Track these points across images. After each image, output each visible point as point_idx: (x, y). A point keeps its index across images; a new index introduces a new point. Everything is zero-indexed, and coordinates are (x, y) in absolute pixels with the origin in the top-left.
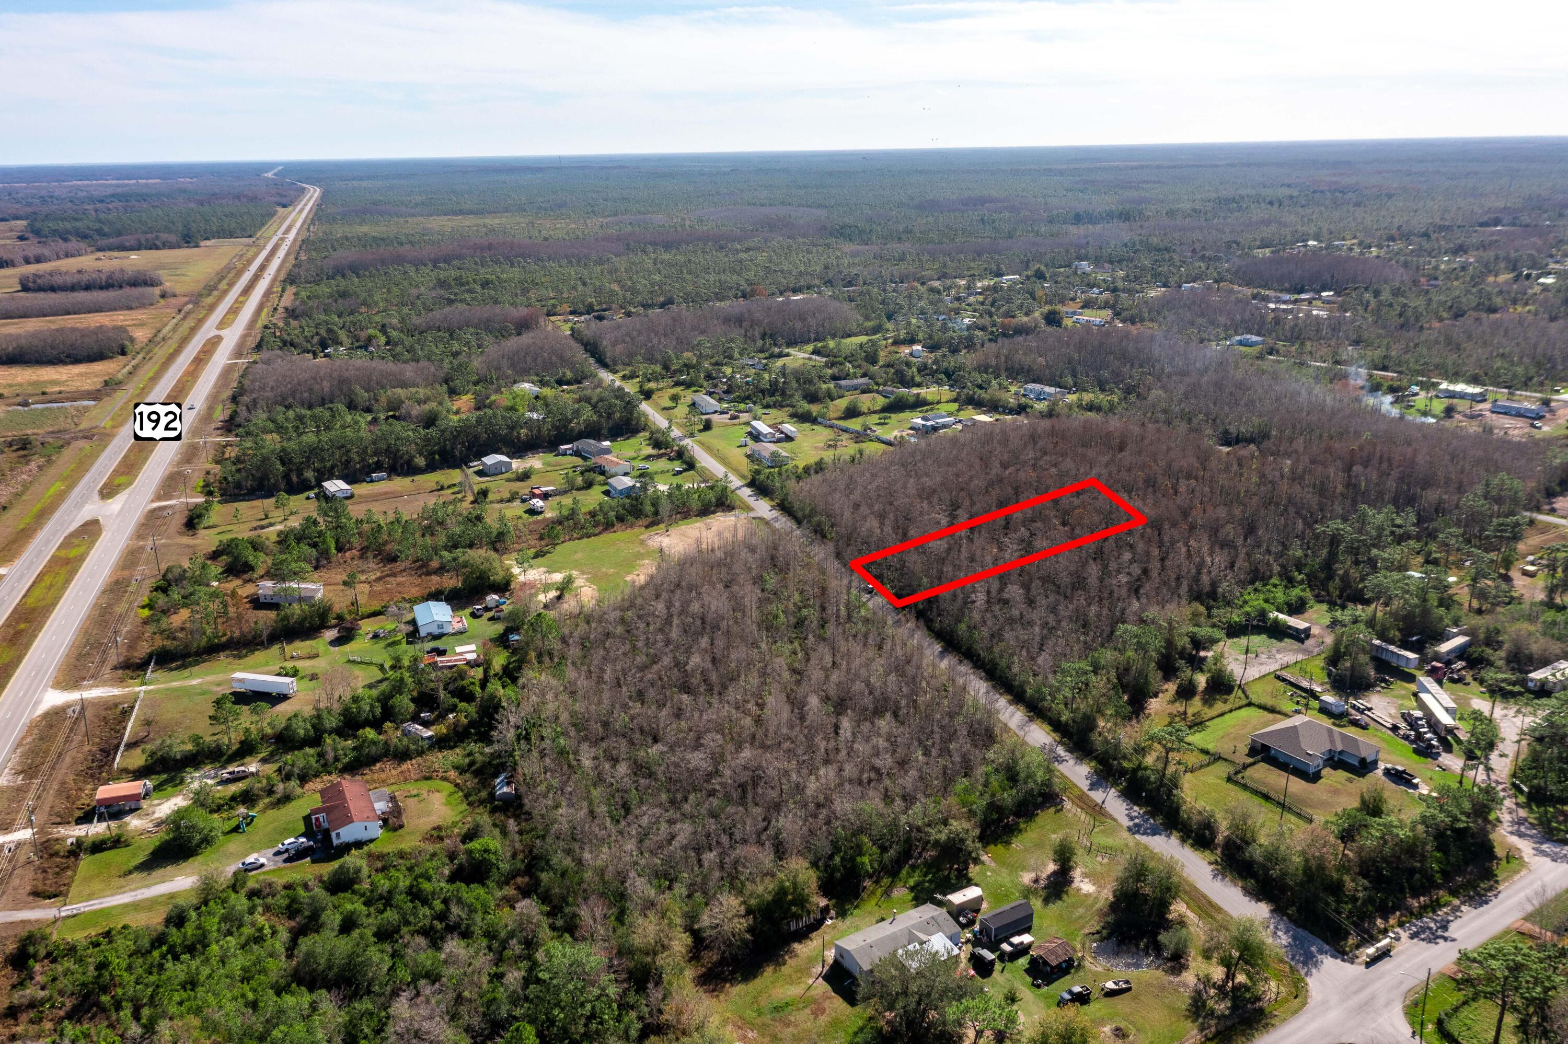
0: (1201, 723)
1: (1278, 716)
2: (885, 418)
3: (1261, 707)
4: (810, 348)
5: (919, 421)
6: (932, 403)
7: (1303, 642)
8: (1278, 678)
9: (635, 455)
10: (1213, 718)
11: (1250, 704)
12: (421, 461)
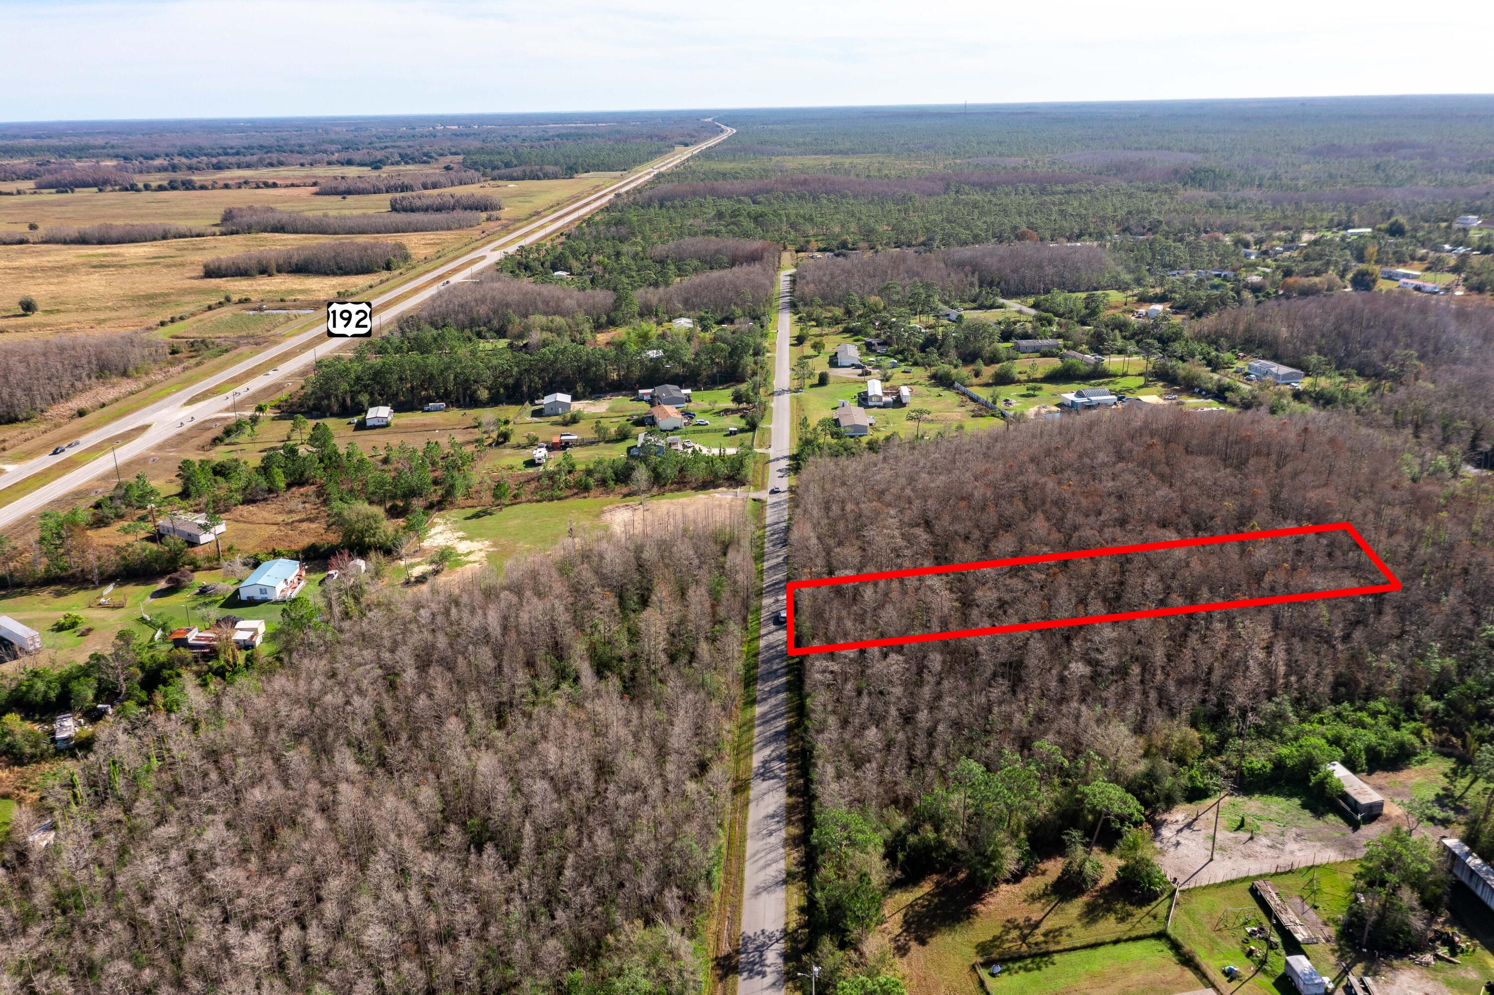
0: (1048, 954)
1: (1189, 975)
2: (1034, 389)
3: (1175, 947)
4: (1031, 300)
5: (1070, 397)
6: (1115, 376)
7: (1355, 826)
8: (1254, 891)
9: (709, 407)
10: (1074, 949)
11: (1161, 936)
12: (484, 394)
